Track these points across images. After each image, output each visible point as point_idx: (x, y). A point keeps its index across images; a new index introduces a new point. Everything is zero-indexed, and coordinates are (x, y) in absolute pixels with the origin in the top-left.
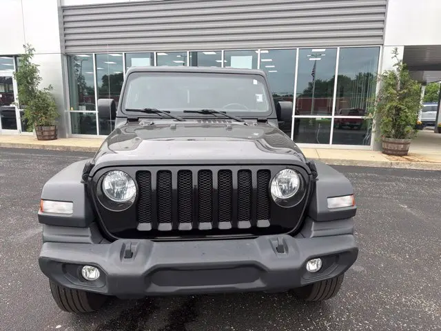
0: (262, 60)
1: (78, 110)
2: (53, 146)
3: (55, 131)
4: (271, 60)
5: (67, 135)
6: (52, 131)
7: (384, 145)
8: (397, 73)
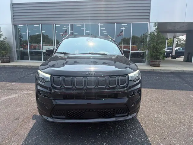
0: (101, 29)
1: (20, 49)
2: (9, 65)
3: (9, 58)
4: (105, 29)
5: (15, 61)
6: (8, 59)
7: (151, 63)
8: (156, 34)
